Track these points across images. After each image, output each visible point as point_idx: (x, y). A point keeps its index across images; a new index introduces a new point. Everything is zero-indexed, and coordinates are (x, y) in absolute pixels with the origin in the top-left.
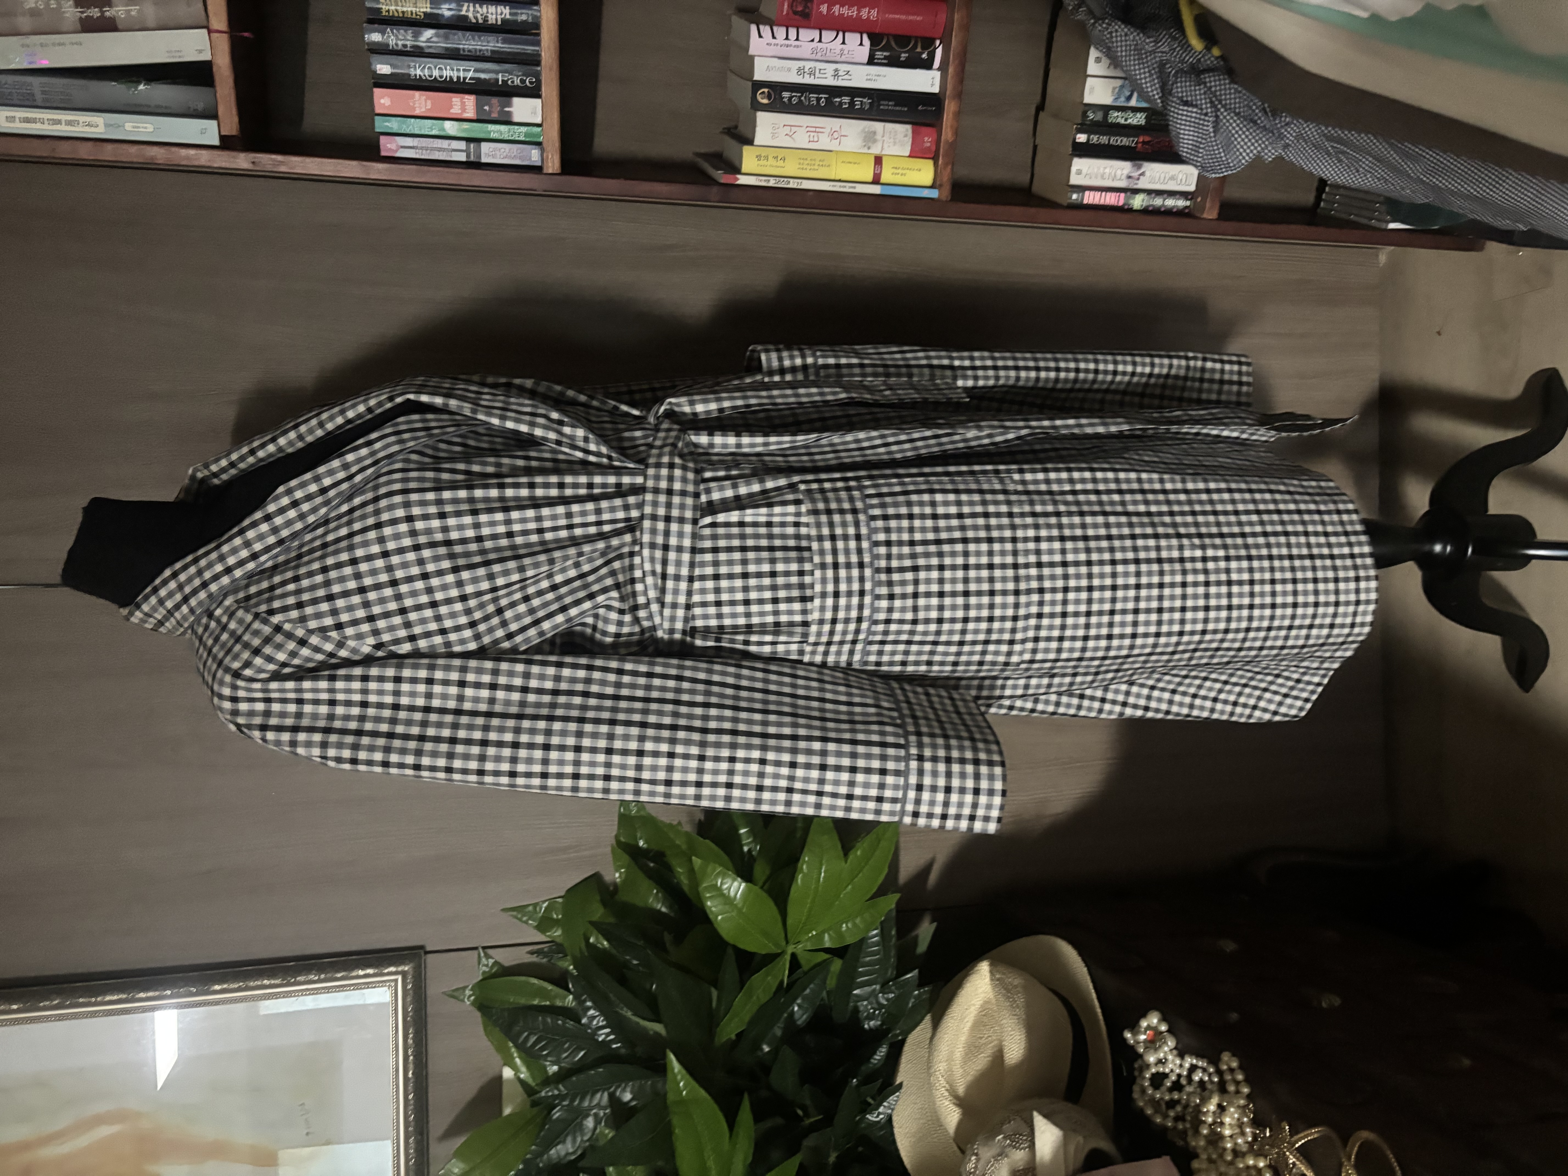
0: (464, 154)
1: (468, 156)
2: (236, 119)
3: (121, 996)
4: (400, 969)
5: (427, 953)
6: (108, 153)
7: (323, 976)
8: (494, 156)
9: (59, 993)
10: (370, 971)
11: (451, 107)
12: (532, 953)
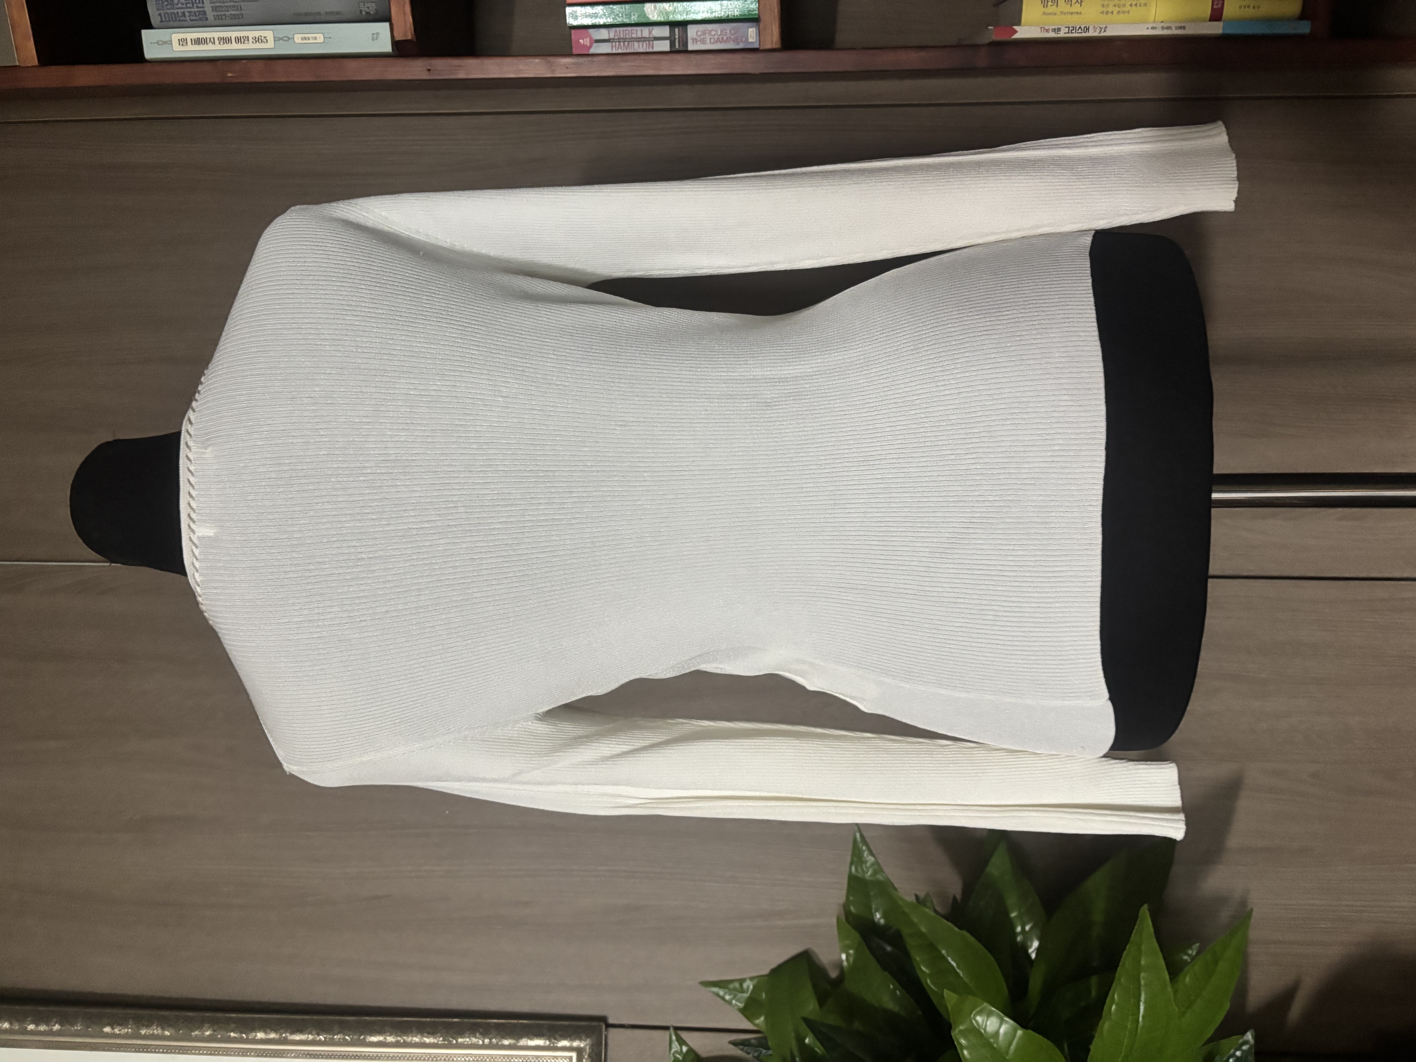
0: (668, 42)
1: (672, 44)
2: (410, 19)
3: (272, 1036)
4: (576, 1044)
5: (609, 1026)
6: (281, 75)
7: (487, 1041)
8: (703, 42)
9: (214, 1023)
10: (540, 1042)
12: (735, 1043)
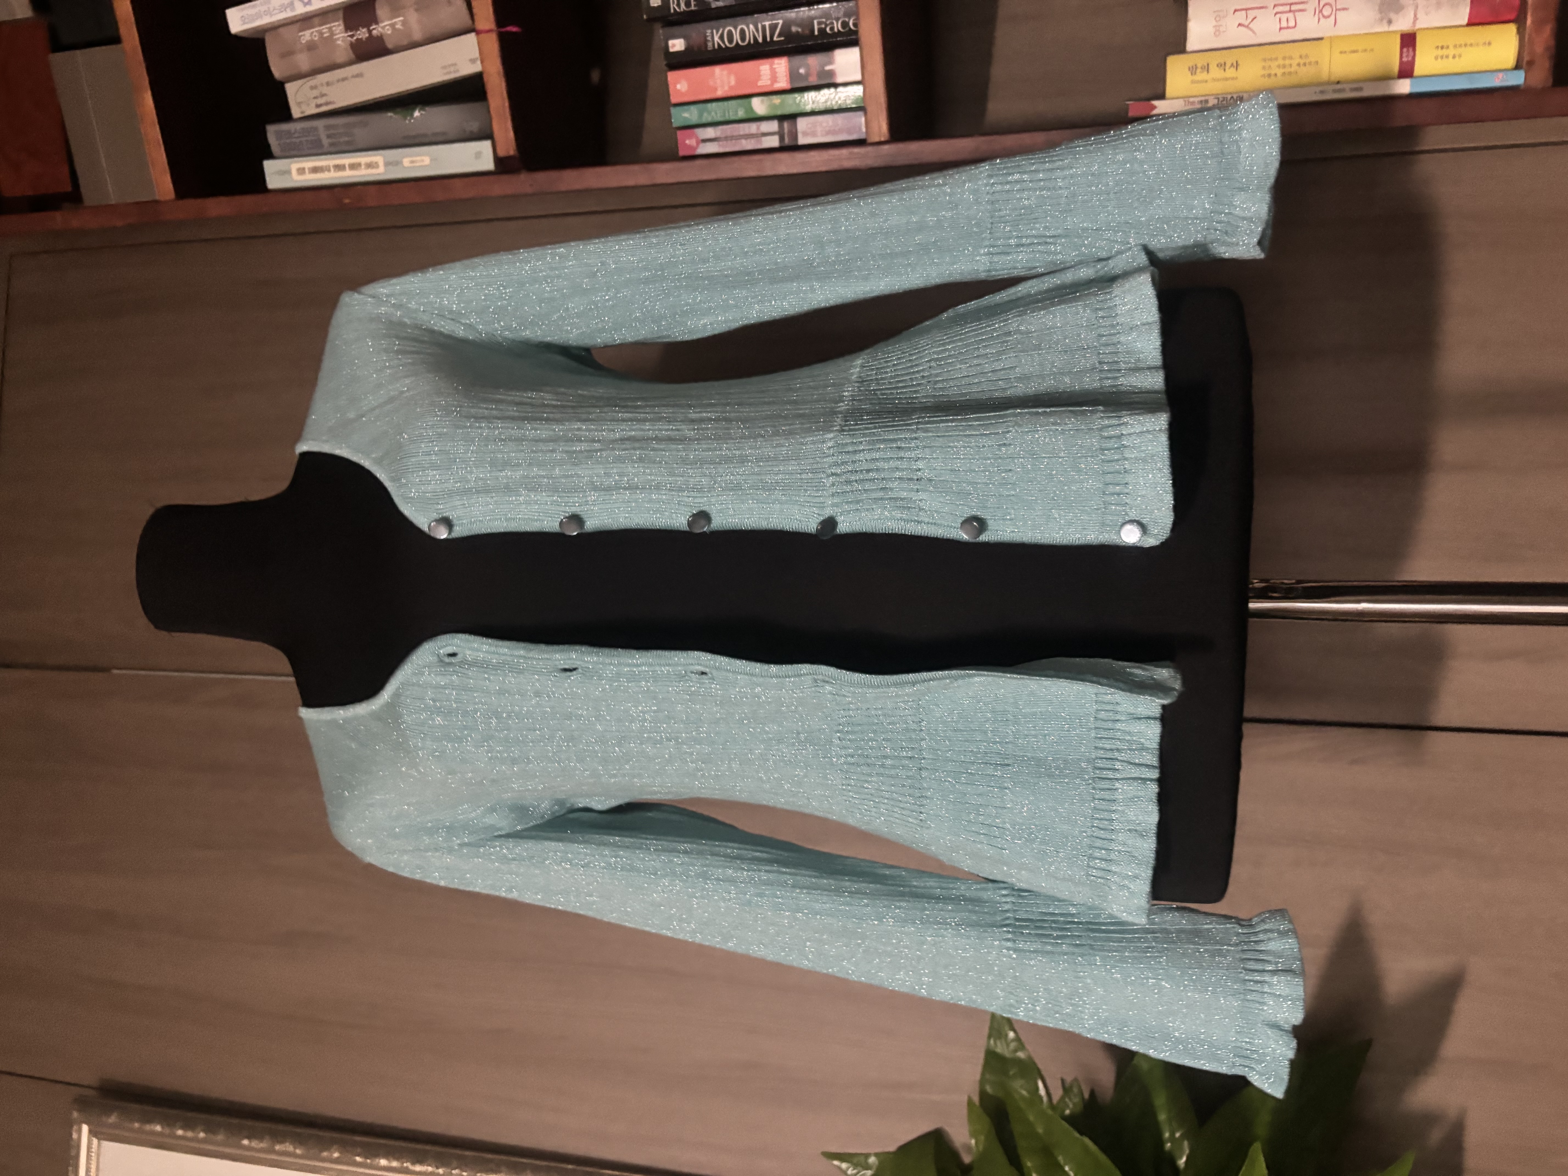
0: (777, 138)
1: (782, 139)
2: (513, 136)
8: (814, 134)
11: (759, 77)
